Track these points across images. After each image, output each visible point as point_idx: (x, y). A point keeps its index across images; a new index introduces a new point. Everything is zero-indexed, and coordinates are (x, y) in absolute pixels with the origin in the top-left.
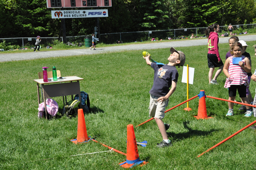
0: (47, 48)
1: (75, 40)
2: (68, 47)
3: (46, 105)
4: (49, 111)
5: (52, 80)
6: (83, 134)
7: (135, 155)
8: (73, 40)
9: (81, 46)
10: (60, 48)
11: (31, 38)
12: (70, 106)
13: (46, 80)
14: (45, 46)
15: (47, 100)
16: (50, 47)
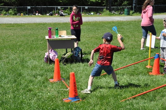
0: (97, 14)
1: (119, 10)
2: (112, 14)
3: (49, 53)
4: (51, 58)
5: (55, 37)
6: (57, 76)
7: (74, 94)
8: (117, 10)
9: (122, 14)
10: (106, 15)
11: (87, 7)
12: (65, 56)
13: (50, 37)
14: (97, 13)
15: (50, 51)
16: (100, 14)
